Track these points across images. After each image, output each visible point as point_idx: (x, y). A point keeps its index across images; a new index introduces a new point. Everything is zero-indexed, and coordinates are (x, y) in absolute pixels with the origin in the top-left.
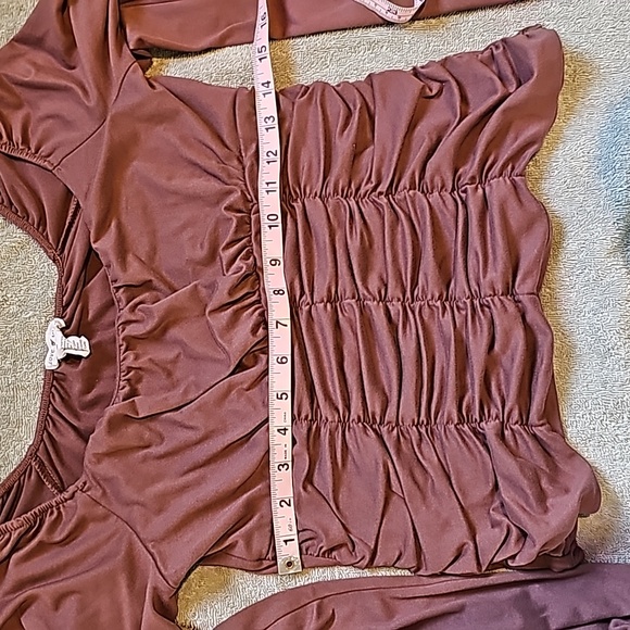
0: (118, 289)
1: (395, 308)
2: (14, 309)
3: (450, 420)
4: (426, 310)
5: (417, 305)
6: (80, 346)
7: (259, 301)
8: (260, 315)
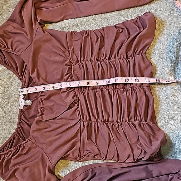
1: (111, 91)
2: (10, 92)
3: (126, 121)
5: (117, 90)
7: (74, 90)
8: (75, 93)
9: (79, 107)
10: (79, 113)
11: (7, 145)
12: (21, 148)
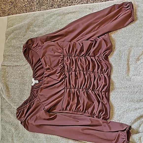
0: (45, 69)
1: (85, 72)
3: (91, 89)
4: (90, 73)
5: (88, 72)
6: (37, 82)
7: (64, 71)
8: (65, 73)
9: (65, 81)
10: (65, 84)
11: (23, 105)
12: (32, 104)
